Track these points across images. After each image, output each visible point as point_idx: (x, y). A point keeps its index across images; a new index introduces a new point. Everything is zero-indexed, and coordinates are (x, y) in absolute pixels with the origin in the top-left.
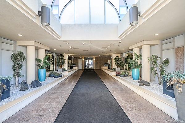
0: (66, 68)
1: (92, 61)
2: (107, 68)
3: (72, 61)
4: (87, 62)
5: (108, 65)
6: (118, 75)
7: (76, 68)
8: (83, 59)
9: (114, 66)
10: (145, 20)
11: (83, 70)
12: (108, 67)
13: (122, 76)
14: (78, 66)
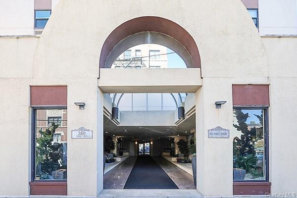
0: (116, 153)
1: (148, 146)
2: (169, 154)
3: (120, 145)
4: (141, 146)
5: (170, 151)
6: (179, 161)
7: (127, 154)
8: (136, 143)
9: (177, 151)
10: (188, 117)
11: (136, 158)
12: (171, 153)
13: (183, 162)
14: (129, 152)
